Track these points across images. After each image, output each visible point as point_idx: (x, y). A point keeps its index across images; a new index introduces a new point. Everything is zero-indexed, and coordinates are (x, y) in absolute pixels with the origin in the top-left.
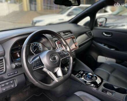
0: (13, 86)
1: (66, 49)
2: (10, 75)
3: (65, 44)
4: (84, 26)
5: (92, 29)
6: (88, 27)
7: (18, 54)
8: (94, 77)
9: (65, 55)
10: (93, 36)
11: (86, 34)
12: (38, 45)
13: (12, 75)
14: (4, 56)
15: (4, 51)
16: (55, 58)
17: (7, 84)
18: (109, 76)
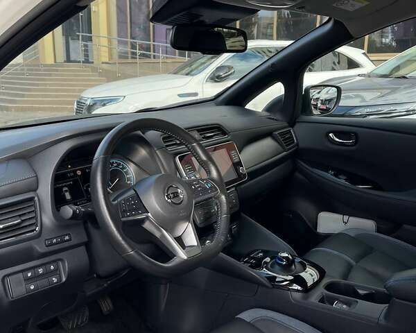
0: (55, 280)
1: (209, 172)
2: (52, 244)
3: (204, 158)
4: (266, 114)
5: (292, 123)
6: (278, 116)
7: (66, 191)
8: (296, 263)
9: (205, 190)
10: (297, 145)
11: (274, 138)
12: (123, 168)
13: (57, 243)
14: (35, 190)
15: (36, 176)
16: (176, 195)
17: (41, 271)
18: (350, 268)
